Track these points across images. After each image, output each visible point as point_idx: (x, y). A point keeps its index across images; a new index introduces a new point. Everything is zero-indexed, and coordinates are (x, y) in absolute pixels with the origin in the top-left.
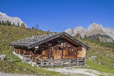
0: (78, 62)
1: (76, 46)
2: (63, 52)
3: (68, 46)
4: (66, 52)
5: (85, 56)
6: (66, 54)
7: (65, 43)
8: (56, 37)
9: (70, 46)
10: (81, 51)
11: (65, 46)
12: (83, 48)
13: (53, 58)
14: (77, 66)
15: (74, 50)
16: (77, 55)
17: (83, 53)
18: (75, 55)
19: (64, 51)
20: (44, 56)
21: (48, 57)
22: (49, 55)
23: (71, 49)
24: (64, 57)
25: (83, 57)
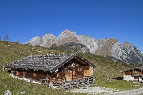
0: (88, 81)
1: (83, 65)
2: (73, 73)
3: (77, 66)
4: (75, 72)
5: (93, 74)
6: (75, 74)
7: (74, 63)
8: (71, 59)
9: (78, 66)
10: (88, 70)
11: (74, 66)
12: (90, 67)
13: (65, 80)
14: (88, 85)
15: (81, 70)
16: (84, 74)
17: (90, 72)
18: (82, 74)
19: (74, 71)
20: (58, 78)
21: (62, 79)
22: (62, 77)
23: (79, 68)
24: (74, 77)
25: (90, 75)
